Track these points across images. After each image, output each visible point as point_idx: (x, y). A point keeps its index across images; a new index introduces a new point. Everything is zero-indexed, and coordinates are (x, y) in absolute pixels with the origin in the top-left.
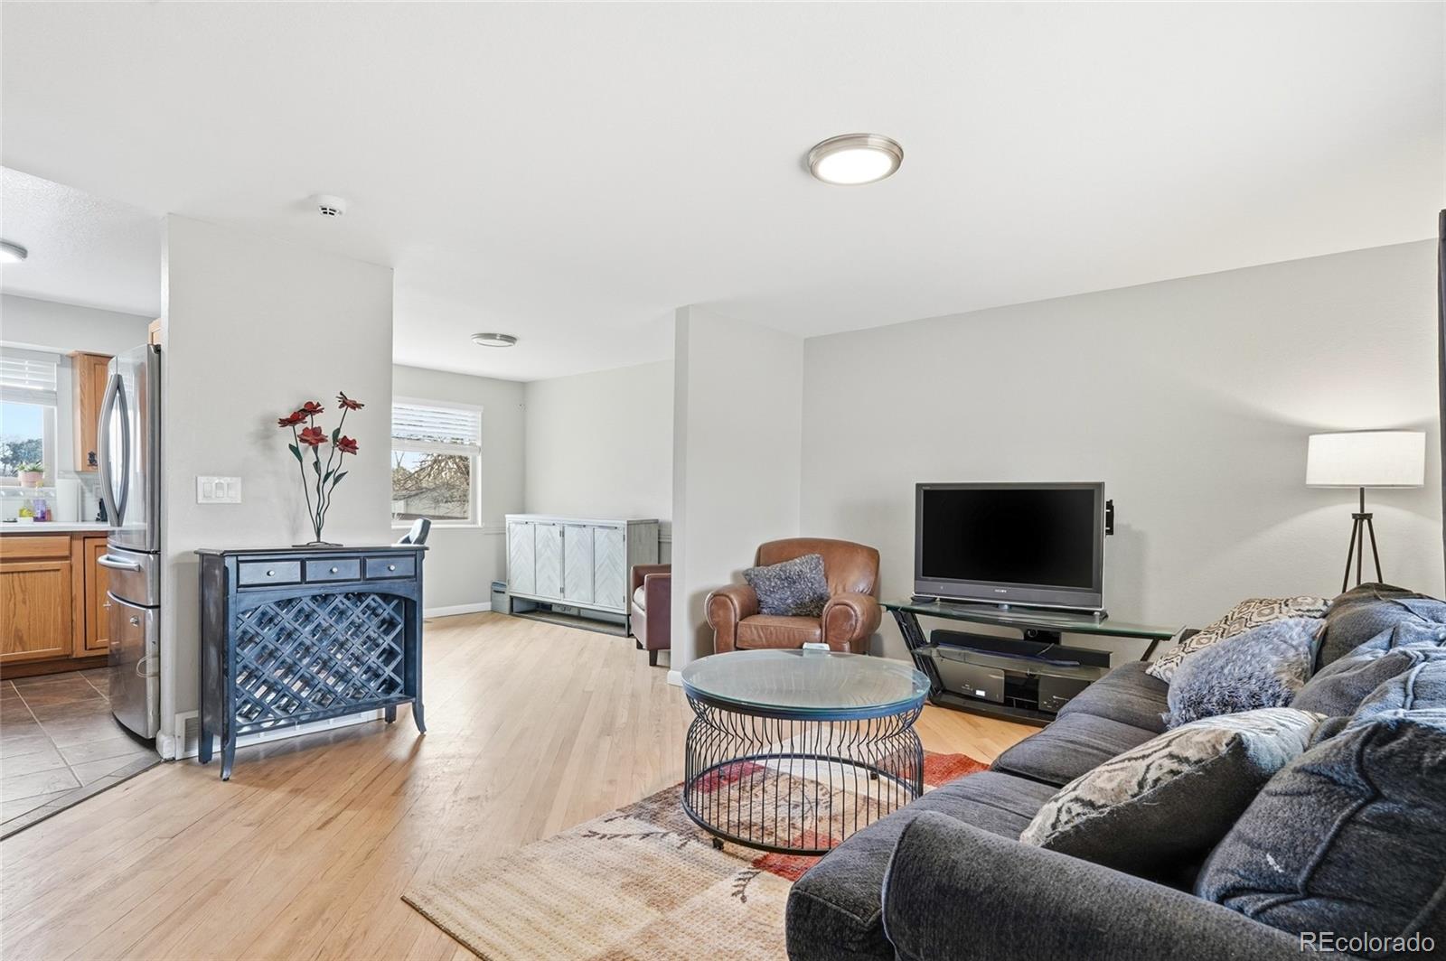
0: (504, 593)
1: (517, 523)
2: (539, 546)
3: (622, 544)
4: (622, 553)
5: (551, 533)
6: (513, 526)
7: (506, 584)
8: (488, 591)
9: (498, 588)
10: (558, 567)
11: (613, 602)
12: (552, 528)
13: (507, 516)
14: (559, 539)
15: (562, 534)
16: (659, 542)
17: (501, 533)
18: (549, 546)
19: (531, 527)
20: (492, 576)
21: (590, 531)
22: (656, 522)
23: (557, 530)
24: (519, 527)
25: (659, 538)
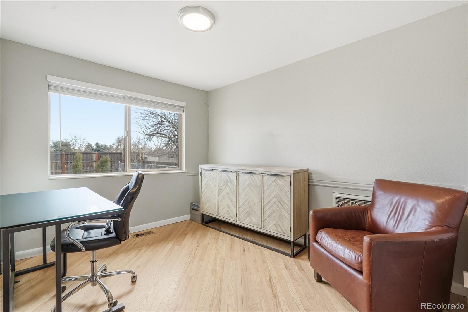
0: (198, 210)
1: (206, 170)
2: (221, 185)
3: (288, 189)
4: (289, 196)
5: (229, 177)
6: (203, 172)
7: (200, 206)
8: (189, 209)
9: (195, 208)
10: (235, 200)
11: (279, 229)
12: (230, 174)
13: (200, 166)
14: (235, 181)
15: (238, 178)
16: (309, 185)
17: (196, 175)
18: (227, 185)
19: (215, 173)
20: (190, 199)
21: (260, 177)
22: (307, 170)
23: (233, 176)
24: (207, 172)
25: (309, 182)
